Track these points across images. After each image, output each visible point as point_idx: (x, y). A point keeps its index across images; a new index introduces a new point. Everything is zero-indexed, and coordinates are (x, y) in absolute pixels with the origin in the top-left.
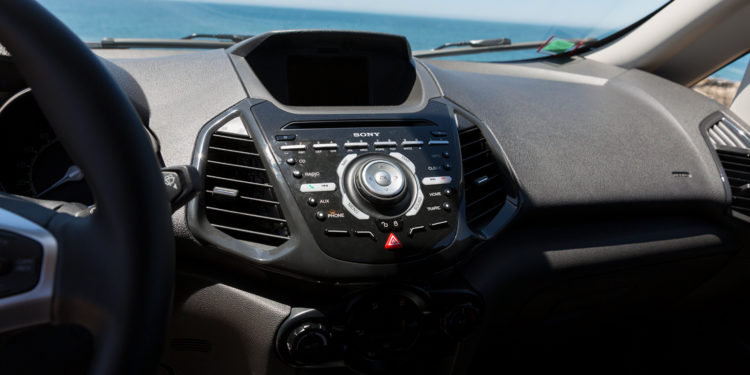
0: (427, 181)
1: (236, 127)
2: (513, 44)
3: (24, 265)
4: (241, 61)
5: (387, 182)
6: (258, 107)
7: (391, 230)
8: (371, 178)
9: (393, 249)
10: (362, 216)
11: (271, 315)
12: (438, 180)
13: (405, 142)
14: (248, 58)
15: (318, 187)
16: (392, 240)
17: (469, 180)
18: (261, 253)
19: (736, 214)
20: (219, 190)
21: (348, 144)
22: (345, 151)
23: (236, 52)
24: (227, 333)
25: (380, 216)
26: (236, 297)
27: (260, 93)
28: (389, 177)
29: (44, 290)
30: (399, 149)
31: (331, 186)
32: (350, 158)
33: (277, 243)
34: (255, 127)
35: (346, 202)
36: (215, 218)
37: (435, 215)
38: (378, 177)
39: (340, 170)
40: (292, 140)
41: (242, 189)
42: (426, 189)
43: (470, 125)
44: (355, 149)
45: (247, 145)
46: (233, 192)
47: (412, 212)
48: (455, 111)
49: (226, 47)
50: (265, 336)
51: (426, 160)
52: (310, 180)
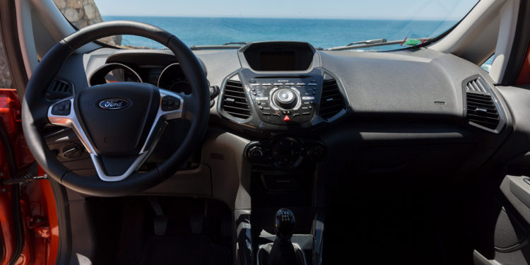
0: (304, 98)
1: (236, 78)
2: (388, 42)
3: (177, 104)
4: (242, 54)
5: (287, 97)
6: (245, 71)
7: (286, 114)
8: (281, 96)
9: (287, 121)
10: (276, 108)
11: (244, 143)
12: (309, 98)
13: (298, 84)
14: (244, 53)
15: (262, 99)
16: (287, 118)
17: (323, 100)
18: (240, 121)
19: (471, 123)
20: (228, 99)
21: (275, 84)
22: (274, 86)
23: (240, 51)
24: (228, 149)
25: (282, 109)
26: (232, 137)
27: (246, 66)
28: (287, 96)
29: (180, 110)
30: (295, 86)
31: (266, 98)
32: (275, 89)
33: (246, 118)
34: (242, 78)
35: (271, 104)
36: (227, 109)
37: (305, 110)
38: (284, 96)
39: (271, 93)
40: (255, 82)
41: (236, 99)
42: (303, 101)
43: (331, 78)
44: (278, 86)
45: (239, 84)
46: (233, 100)
47: (296, 108)
48: (325, 73)
49: (238, 48)
50: (241, 151)
51: (306, 90)
52: (259, 96)
